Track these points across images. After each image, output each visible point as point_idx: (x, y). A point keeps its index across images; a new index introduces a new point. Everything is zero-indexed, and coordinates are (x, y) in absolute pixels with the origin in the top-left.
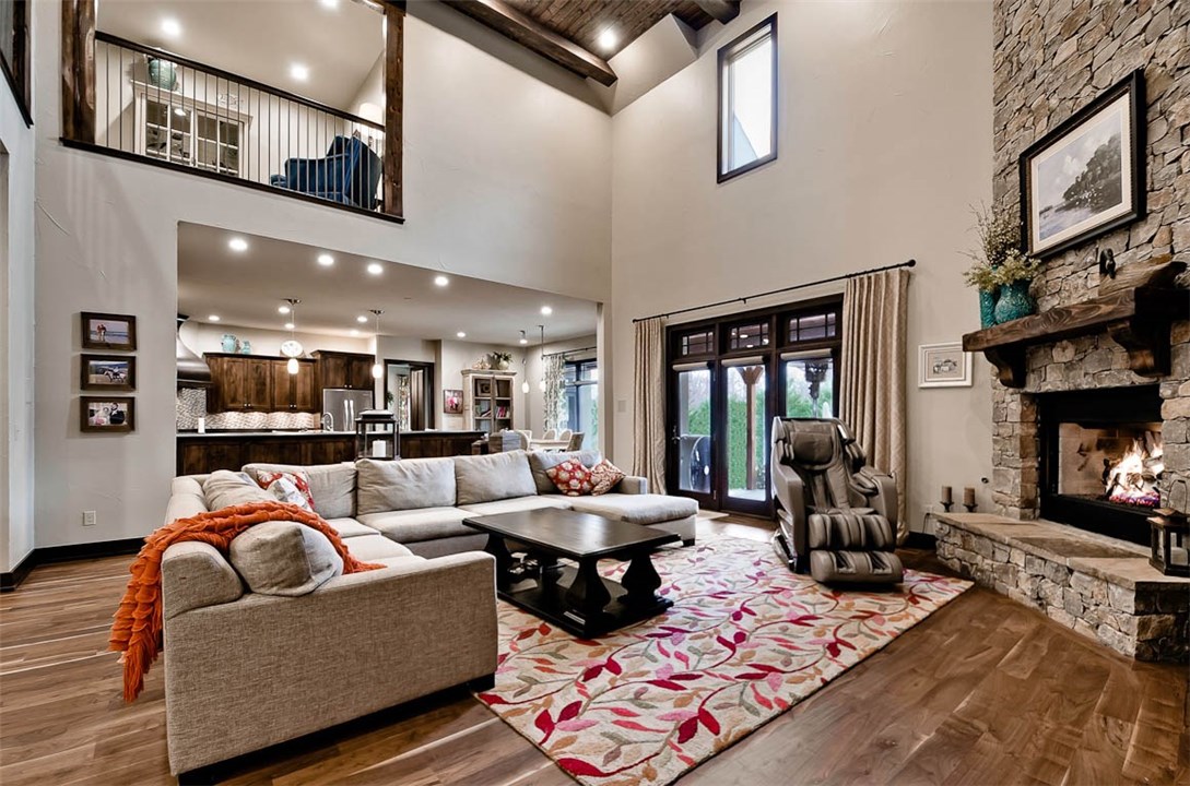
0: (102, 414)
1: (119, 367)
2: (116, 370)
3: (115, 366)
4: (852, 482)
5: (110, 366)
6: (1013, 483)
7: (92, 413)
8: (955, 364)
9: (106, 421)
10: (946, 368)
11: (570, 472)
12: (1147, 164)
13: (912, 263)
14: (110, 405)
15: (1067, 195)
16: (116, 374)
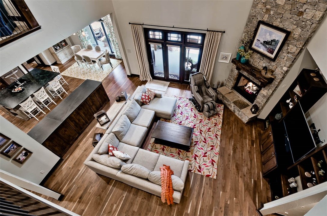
0: (21, 157)
1: (12, 146)
2: (12, 147)
3: (11, 147)
4: (207, 91)
5: (10, 148)
6: (231, 84)
7: (19, 159)
8: (227, 58)
9: (24, 157)
10: (225, 58)
11: (145, 98)
12: (280, 52)
13: (224, 32)
14: (21, 154)
15: (264, 42)
16: (13, 148)
